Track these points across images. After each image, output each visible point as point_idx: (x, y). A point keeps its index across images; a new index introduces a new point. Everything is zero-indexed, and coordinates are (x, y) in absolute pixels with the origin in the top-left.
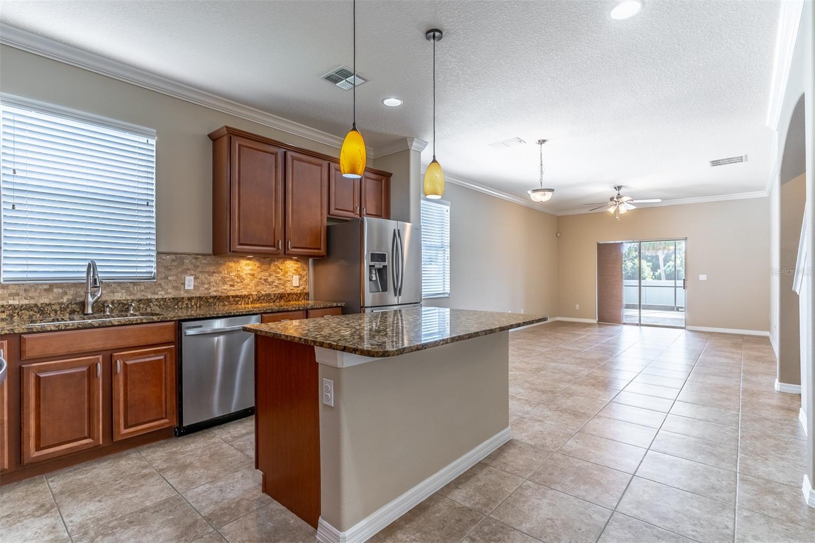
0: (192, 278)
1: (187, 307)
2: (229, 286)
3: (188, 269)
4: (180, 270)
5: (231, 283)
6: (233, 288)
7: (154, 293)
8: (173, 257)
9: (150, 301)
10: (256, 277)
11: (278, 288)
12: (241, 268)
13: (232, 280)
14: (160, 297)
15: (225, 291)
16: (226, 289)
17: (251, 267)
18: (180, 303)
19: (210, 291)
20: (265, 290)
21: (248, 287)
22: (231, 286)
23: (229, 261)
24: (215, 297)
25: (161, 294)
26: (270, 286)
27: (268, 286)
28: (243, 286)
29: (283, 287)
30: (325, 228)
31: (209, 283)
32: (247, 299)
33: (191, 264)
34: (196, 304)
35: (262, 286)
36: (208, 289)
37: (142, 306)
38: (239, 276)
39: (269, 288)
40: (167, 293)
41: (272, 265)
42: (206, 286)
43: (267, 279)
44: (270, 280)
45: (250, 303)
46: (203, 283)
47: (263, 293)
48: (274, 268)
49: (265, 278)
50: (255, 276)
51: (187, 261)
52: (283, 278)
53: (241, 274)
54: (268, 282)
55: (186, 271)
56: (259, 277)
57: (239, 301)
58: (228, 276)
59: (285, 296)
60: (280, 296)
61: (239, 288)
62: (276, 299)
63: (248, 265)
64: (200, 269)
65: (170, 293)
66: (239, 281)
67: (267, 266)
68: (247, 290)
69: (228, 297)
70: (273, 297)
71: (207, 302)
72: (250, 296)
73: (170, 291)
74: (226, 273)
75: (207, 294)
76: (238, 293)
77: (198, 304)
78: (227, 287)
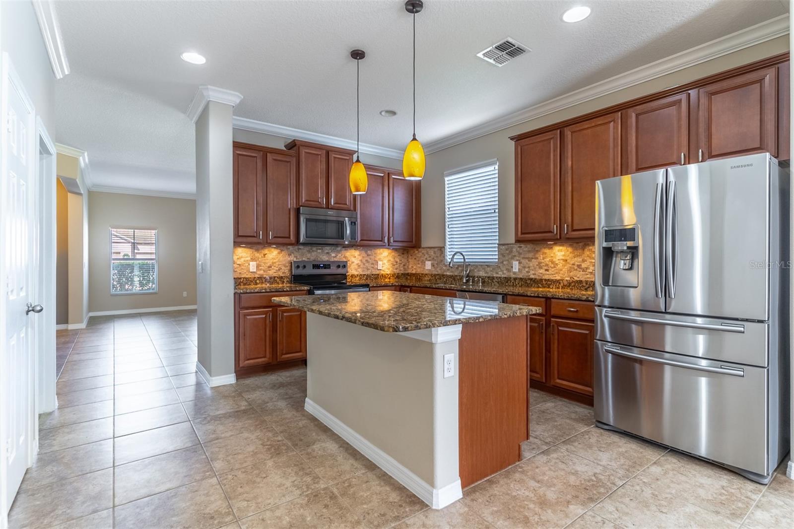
0: (518, 262)
1: (513, 285)
2: (544, 270)
3: (515, 256)
4: (510, 256)
5: (546, 268)
6: (548, 273)
7: (497, 273)
8: (506, 247)
9: (493, 278)
10: (569, 263)
12: (554, 254)
13: (547, 265)
14: (500, 276)
15: (541, 275)
16: (541, 273)
17: (563, 253)
18: (509, 282)
19: (529, 274)
20: (578, 276)
21: (561, 272)
22: (547, 270)
23: (545, 248)
24: (531, 279)
25: (500, 274)
26: (584, 273)
27: (582, 273)
28: (557, 271)
31: (529, 267)
32: (558, 284)
33: (517, 251)
34: (518, 284)
35: (575, 271)
36: (528, 272)
37: (490, 281)
38: (553, 262)
39: (583, 274)
40: (503, 274)
42: (527, 270)
43: (581, 265)
44: (584, 265)
45: (561, 288)
46: (524, 267)
47: (576, 279)
48: (588, 253)
49: (578, 263)
50: (568, 261)
51: (514, 250)
53: (554, 260)
54: (581, 268)
55: (513, 258)
56: (572, 262)
57: (550, 285)
58: (543, 261)
61: (553, 273)
62: (588, 287)
63: (561, 251)
64: (522, 256)
65: (505, 274)
66: (552, 266)
67: (581, 251)
68: (560, 275)
69: (541, 280)
70: (584, 284)
71: (526, 283)
72: (561, 281)
73: (505, 272)
74: (542, 258)
75: (527, 276)
76: (552, 278)
77: (520, 284)
78: (542, 271)
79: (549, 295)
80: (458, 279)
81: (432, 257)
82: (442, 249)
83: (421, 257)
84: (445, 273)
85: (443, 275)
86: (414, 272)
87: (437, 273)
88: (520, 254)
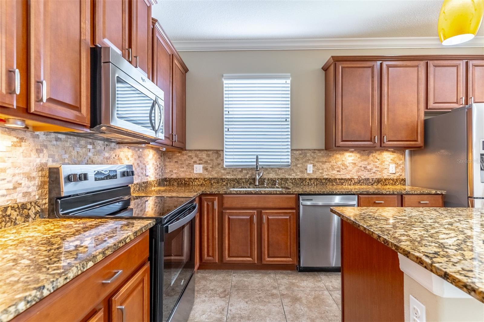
0: (312, 165)
1: (309, 184)
2: (336, 171)
3: (309, 160)
4: (304, 160)
5: (338, 169)
6: (340, 173)
7: (289, 175)
8: (300, 152)
9: (287, 179)
10: (357, 166)
11: (376, 174)
12: (345, 158)
13: (339, 167)
14: (293, 177)
15: (333, 175)
16: (334, 174)
17: (353, 158)
18: (304, 182)
19: (323, 175)
20: (364, 175)
21: (351, 173)
22: (338, 171)
23: (337, 154)
24: (326, 179)
25: (293, 176)
26: (369, 173)
27: (367, 173)
28: (347, 172)
29: (380, 173)
30: (423, 122)
31: (323, 169)
32: (350, 182)
33: (311, 156)
34: (314, 183)
35: (362, 172)
37: (283, 182)
38: (344, 165)
39: (368, 174)
40: (297, 175)
41: (370, 156)
42: (321, 171)
43: (366, 167)
44: (369, 167)
45: (352, 184)
46: (318, 169)
47: (363, 177)
48: (372, 158)
49: (365, 166)
50: (356, 164)
51: (308, 155)
52: (380, 166)
53: (346, 163)
54: (366, 169)
55: (307, 161)
56: (360, 165)
57: (344, 182)
58: (336, 164)
59: (382, 181)
60: (378, 181)
61: (344, 173)
62: (374, 183)
63: (351, 156)
64: (316, 160)
65: (299, 175)
66: (344, 168)
67: (366, 157)
68: (350, 175)
69: (336, 179)
70: (371, 181)
71: (321, 182)
72: (352, 179)
73: (298, 173)
74: (334, 162)
75: (321, 177)
76: (343, 177)
77: (315, 183)
78: (335, 172)
79: (404, 192)
80: (244, 182)
81: (204, 160)
82: (219, 153)
83: (185, 160)
84: (223, 177)
85: (222, 179)
86: (174, 176)
87: (211, 177)
88: (314, 158)
